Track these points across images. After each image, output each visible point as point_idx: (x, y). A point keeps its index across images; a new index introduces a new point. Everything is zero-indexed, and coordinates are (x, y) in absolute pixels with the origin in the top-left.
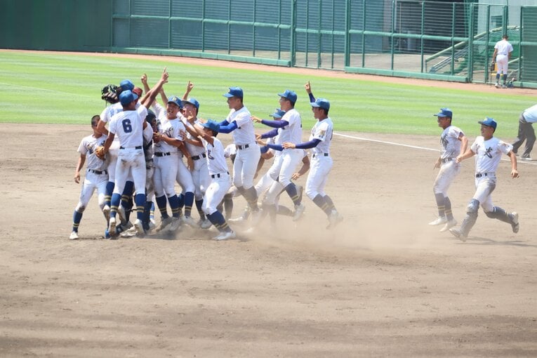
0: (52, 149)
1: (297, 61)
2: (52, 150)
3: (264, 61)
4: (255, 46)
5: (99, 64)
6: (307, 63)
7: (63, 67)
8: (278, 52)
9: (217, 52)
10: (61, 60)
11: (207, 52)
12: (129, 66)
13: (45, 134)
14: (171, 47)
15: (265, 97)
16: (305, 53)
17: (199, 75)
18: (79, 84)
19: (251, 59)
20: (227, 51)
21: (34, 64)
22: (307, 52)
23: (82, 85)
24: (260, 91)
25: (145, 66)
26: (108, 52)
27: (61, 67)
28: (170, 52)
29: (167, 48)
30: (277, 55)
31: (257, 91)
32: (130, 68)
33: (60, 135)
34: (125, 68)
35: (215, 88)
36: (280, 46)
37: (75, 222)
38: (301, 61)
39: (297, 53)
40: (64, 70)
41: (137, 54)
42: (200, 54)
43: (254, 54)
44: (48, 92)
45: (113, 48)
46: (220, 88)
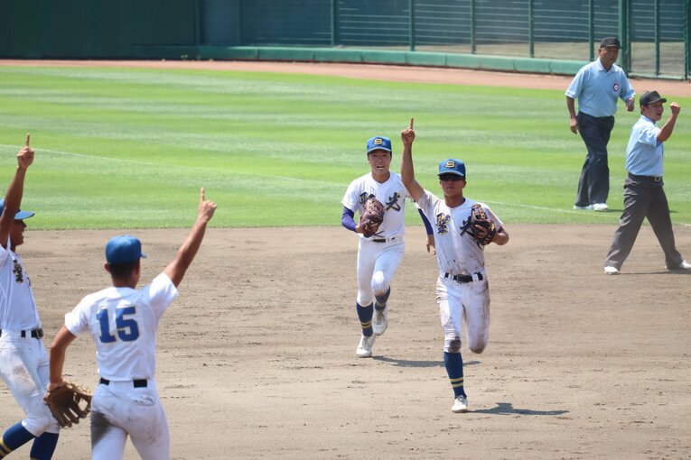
0: (68, 287)
1: (634, 63)
2: (66, 292)
3: (557, 66)
4: (533, 32)
5: (168, 86)
6: (658, 67)
7: (87, 95)
8: (588, 45)
9: (445, 48)
10: (80, 79)
11: (422, 51)
12: (240, 89)
13: (50, 254)
14: (337, 42)
15: (559, 150)
16: (653, 45)
17: (405, 106)
18: (126, 136)
19: (527, 63)
20: (468, 48)
21: (19, 92)
22: (659, 41)
23: (132, 137)
24: (547, 138)
25: (278, 89)
26: (190, 59)
27: (81, 96)
28: (335, 53)
29: (327, 43)
30: (588, 51)
31: (541, 138)
32: (242, 94)
33: (83, 255)
34: (232, 95)
35: (445, 133)
36: (593, 29)
37: (451, 376)
38: (645, 63)
39: (633, 44)
40: (88, 104)
41: (258, 60)
42: (406, 56)
43: (532, 52)
44: (52, 155)
45: (201, 47)
46: (453, 133)
